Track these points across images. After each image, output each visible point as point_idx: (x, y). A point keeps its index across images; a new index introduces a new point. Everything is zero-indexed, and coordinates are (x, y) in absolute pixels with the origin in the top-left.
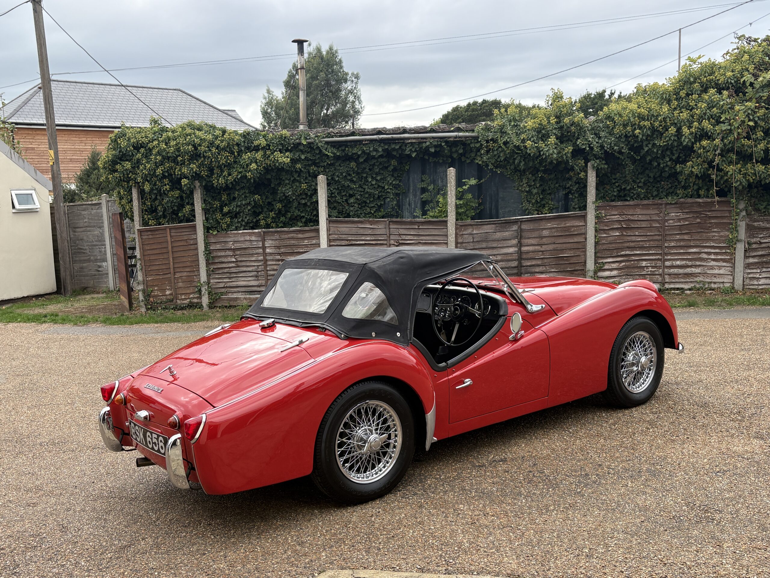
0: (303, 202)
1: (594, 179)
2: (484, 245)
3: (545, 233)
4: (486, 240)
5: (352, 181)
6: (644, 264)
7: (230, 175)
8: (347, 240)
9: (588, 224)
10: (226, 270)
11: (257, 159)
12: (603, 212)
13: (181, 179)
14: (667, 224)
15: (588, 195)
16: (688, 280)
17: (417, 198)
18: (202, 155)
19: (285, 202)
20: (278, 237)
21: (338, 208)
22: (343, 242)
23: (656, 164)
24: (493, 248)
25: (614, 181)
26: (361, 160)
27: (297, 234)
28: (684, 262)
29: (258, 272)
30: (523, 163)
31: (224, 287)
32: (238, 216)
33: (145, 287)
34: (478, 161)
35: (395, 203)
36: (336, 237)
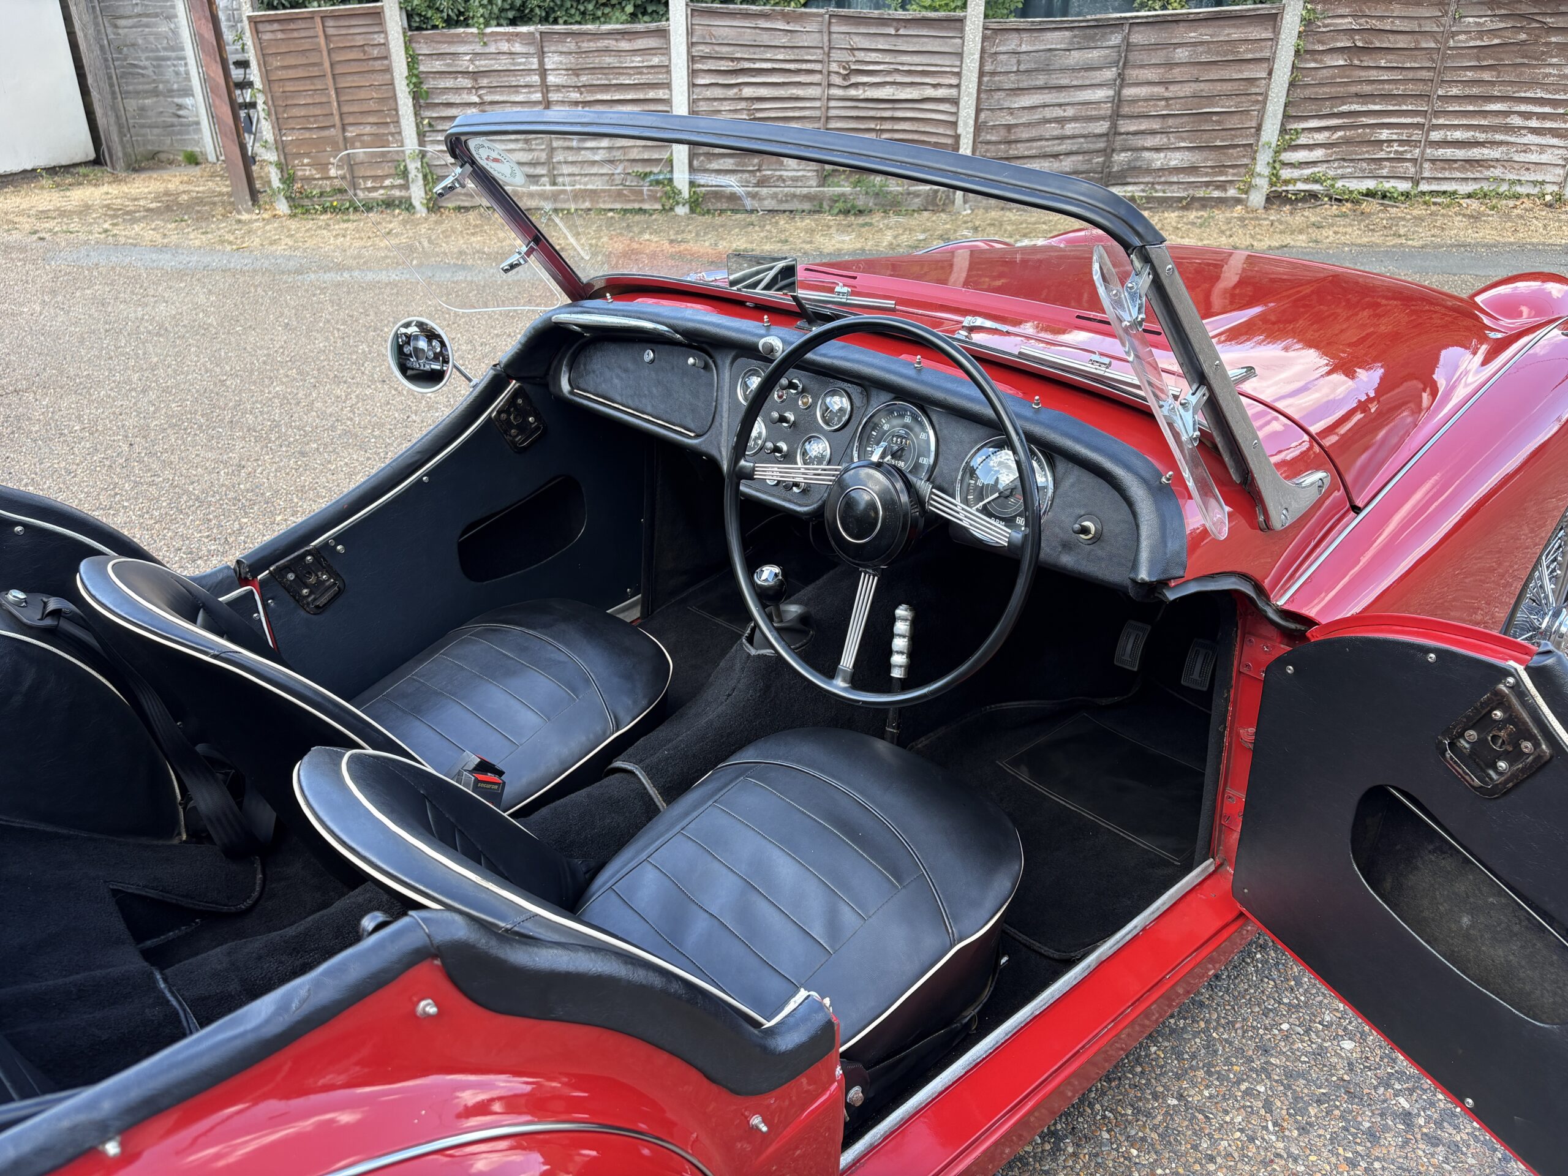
2: (1041, 80)
3: (1182, 54)
4: (1046, 70)
6: (1384, 134)
8: (732, 59)
9: (1283, 36)
12: (1319, 7)
14: (1451, 43)
16: (1469, 175)
20: (572, 46)
22: (722, 62)
24: (1060, 88)
27: (617, 40)
28: (1472, 133)
36: (707, 49)
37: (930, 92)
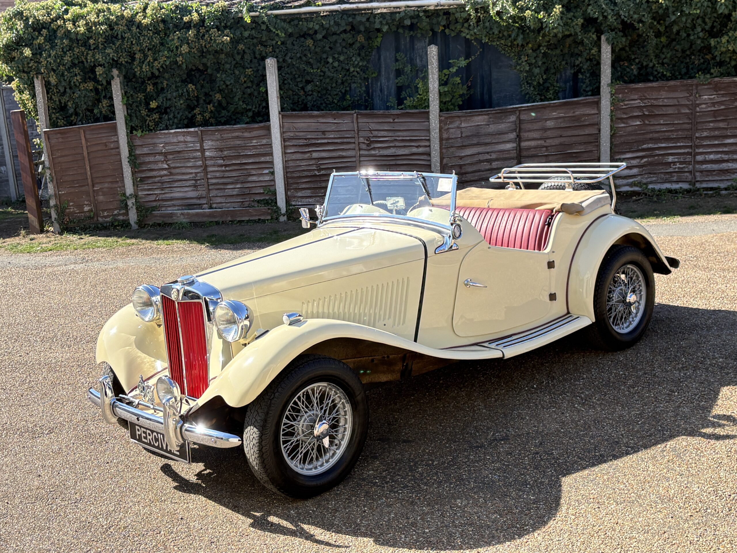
0: (249, 91)
1: (609, 55)
2: (475, 141)
3: (550, 124)
4: (477, 135)
5: (308, 63)
6: (670, 159)
7: (155, 60)
8: (306, 139)
9: (602, 112)
10: (157, 179)
11: (188, 40)
12: (620, 96)
13: (95, 66)
14: (698, 109)
15: (602, 76)
16: (723, 178)
17: (391, 82)
18: (120, 36)
19: (226, 91)
20: (219, 136)
21: (292, 97)
22: (300, 141)
23: (685, 35)
24: (486, 144)
25: (633, 57)
26: (319, 36)
27: (243, 132)
28: (720, 155)
29: (196, 180)
30: (521, 36)
31: (155, 201)
32: (168, 110)
33: (58, 203)
34: (466, 34)
35: (364, 89)
36: (292, 134)
37: (415, 150)
